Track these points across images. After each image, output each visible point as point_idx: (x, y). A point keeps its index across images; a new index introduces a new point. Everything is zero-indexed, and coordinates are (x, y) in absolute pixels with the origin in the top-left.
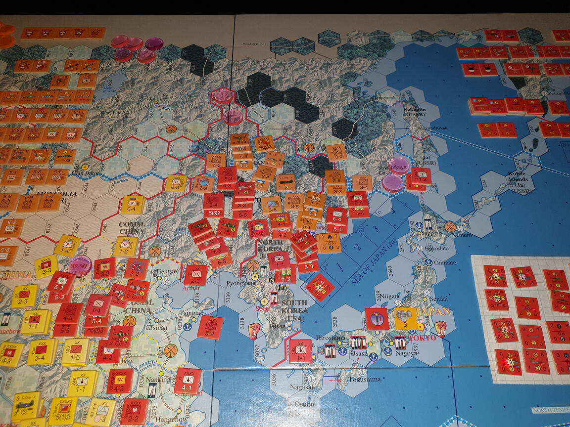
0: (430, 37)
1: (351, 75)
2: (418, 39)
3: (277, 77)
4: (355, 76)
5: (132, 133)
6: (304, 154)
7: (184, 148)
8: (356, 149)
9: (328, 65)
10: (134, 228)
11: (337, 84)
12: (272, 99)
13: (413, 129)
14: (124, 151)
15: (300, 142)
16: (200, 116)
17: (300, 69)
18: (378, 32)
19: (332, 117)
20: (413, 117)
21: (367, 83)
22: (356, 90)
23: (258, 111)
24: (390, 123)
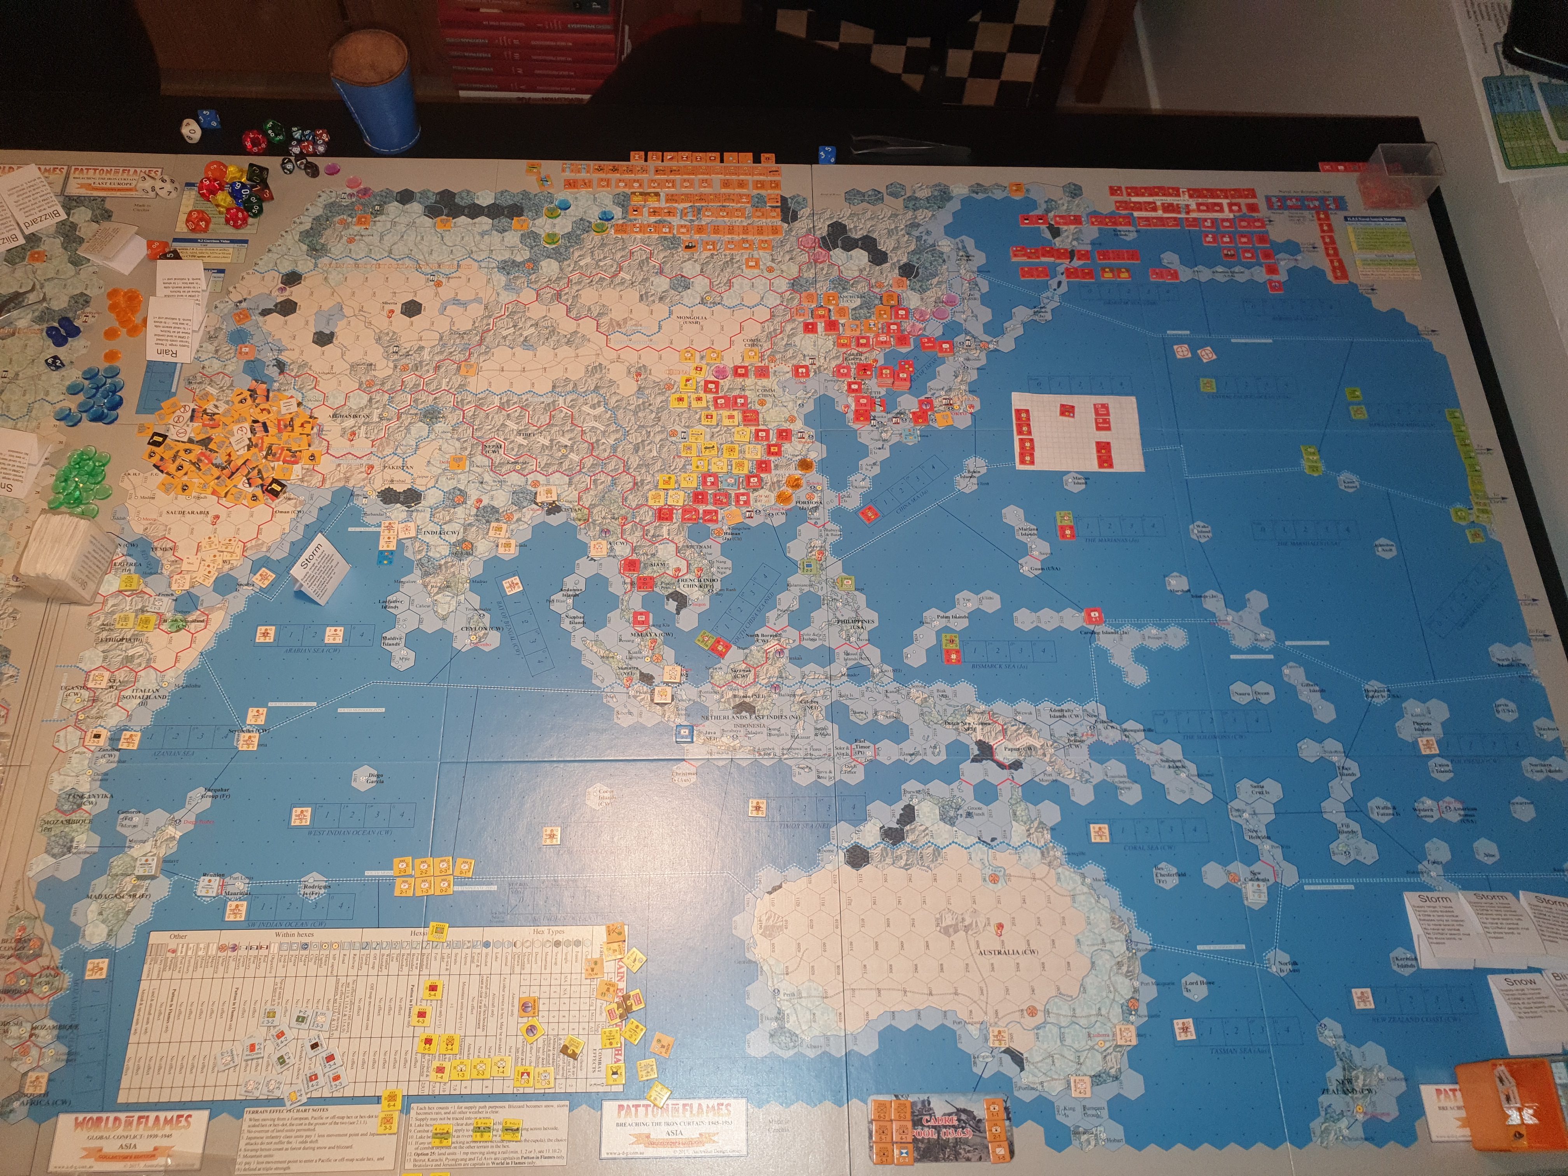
0: (985, 190)
1: (914, 225)
2: (974, 192)
3: (852, 226)
4: (918, 225)
5: (739, 272)
6: (877, 290)
7: (782, 285)
8: (917, 287)
9: (894, 215)
10: (754, 342)
11: (903, 232)
12: (849, 245)
13: (963, 272)
14: (736, 286)
15: (873, 281)
16: (791, 259)
17: (872, 219)
18: (939, 185)
19: (898, 261)
20: (964, 262)
21: (928, 233)
22: (919, 239)
23: (838, 254)
24: (945, 267)
